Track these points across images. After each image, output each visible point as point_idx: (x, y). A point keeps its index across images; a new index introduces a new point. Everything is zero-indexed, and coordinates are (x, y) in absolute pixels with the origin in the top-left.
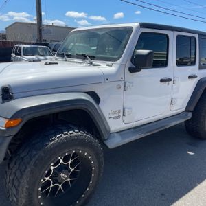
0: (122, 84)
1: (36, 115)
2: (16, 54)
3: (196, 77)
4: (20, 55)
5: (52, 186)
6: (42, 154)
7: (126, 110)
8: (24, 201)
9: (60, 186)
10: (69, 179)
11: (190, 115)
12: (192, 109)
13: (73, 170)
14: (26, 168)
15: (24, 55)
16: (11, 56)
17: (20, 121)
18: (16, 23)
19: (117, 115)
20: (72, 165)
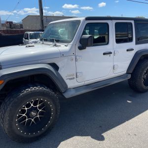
0: (74, 57)
1: (13, 78)
2: (26, 39)
3: (133, 50)
4: (28, 39)
5: (27, 119)
6: (17, 100)
7: (78, 74)
8: (7, 126)
9: (33, 120)
10: (38, 116)
11: (129, 76)
12: (131, 72)
13: (40, 110)
14: (7, 108)
15: (30, 39)
16: (23, 40)
17: (3, 81)
18: (28, 16)
19: (72, 77)
20: (40, 108)
